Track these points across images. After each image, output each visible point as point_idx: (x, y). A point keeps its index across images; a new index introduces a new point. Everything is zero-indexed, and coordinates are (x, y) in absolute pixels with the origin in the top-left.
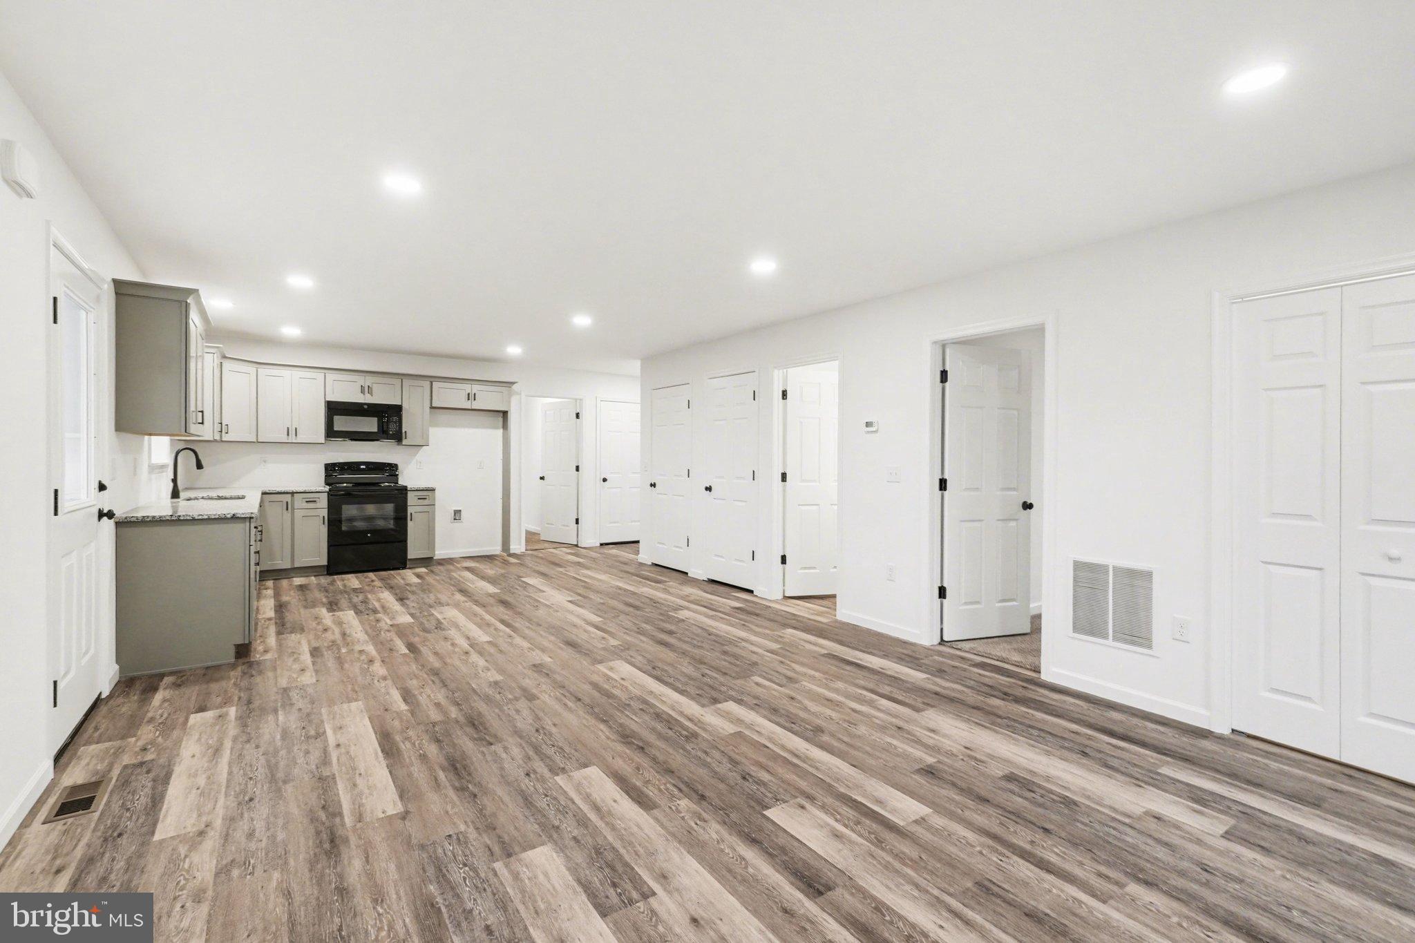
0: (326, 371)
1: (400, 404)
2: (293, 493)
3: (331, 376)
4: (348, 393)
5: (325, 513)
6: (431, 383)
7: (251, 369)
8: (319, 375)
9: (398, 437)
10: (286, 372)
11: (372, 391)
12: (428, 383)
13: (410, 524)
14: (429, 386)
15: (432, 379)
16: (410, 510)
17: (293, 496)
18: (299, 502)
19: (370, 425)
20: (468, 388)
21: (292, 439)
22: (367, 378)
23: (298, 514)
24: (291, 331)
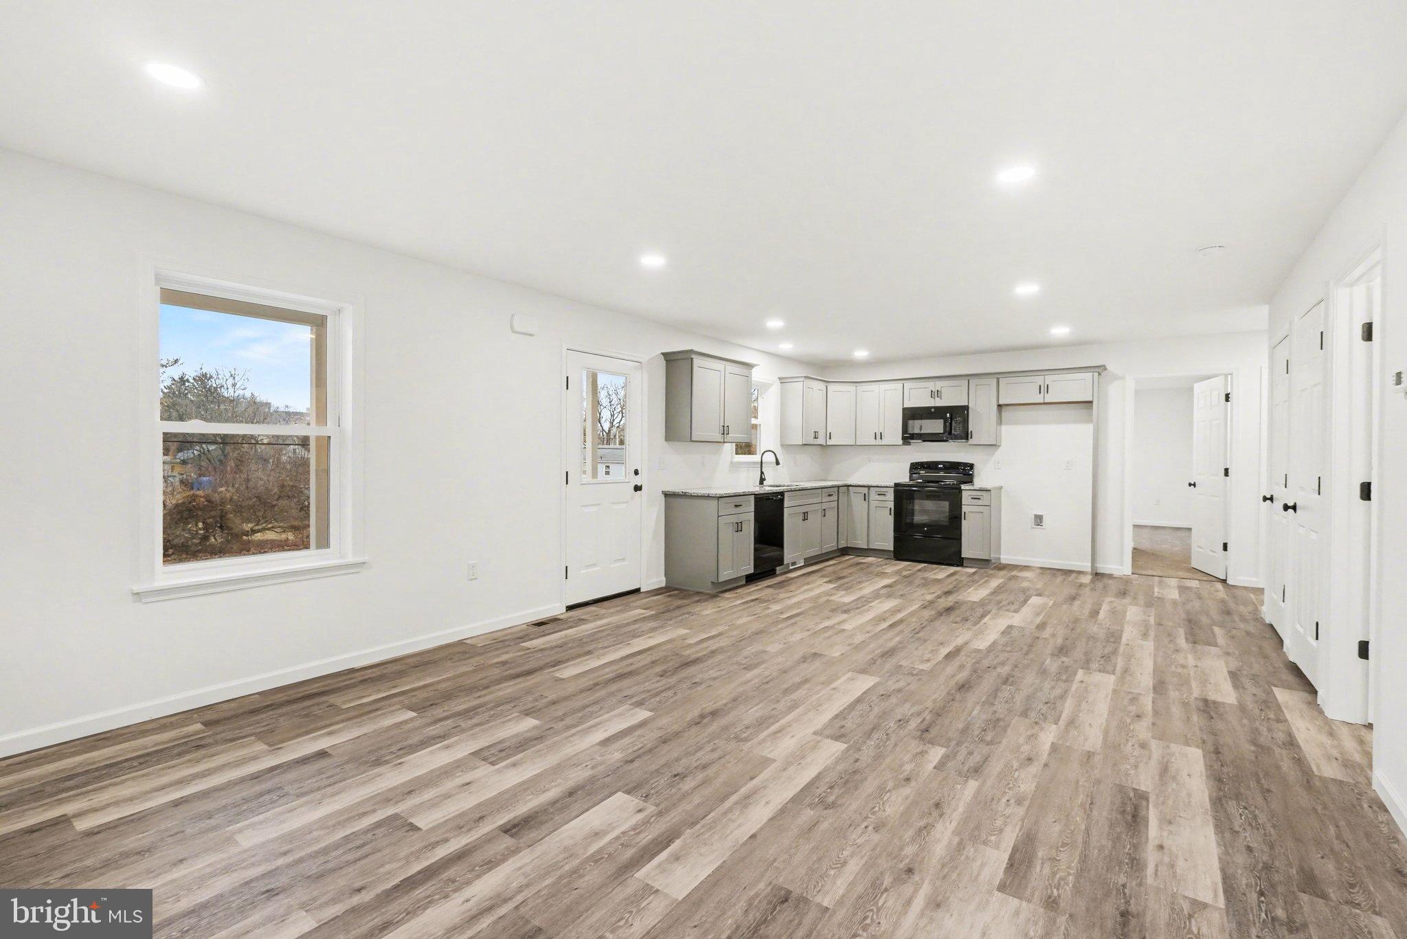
0: (903, 382)
1: (967, 404)
2: (869, 487)
3: (908, 385)
4: (920, 398)
5: (891, 505)
6: (998, 378)
7: (851, 388)
8: (899, 385)
9: (966, 435)
10: (875, 387)
11: (941, 394)
12: (995, 381)
13: (964, 523)
14: (995, 385)
15: (998, 376)
16: (964, 509)
17: (869, 489)
18: (873, 495)
19: (936, 426)
20: (1039, 380)
21: (879, 442)
22: (936, 382)
23: (873, 504)
24: (861, 354)
